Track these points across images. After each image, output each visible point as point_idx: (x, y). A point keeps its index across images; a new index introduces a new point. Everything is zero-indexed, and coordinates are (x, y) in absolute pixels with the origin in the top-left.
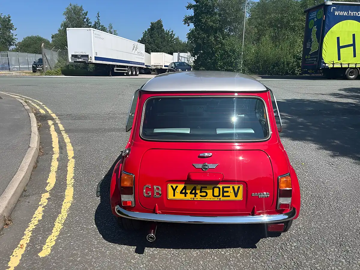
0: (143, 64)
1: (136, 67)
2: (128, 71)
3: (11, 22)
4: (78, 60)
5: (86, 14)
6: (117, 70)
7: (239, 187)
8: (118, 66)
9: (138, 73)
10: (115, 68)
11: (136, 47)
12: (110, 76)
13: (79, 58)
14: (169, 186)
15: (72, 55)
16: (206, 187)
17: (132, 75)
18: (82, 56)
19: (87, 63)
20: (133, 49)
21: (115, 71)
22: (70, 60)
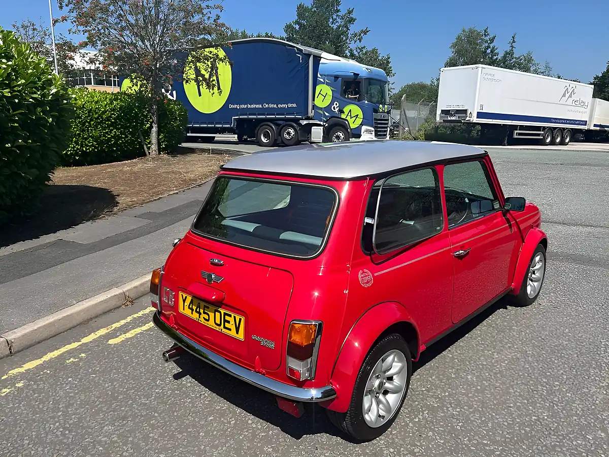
0: (585, 123)
1: (564, 129)
2: (544, 137)
3: (390, 65)
4: (449, 119)
5: (492, 40)
6: (520, 134)
7: (240, 319)
8: (522, 128)
9: (567, 140)
10: (516, 132)
11: (570, 90)
12: (505, 145)
13: (451, 115)
14: (180, 293)
15: (442, 110)
16: (208, 308)
17: (553, 143)
18: (458, 112)
19: (464, 123)
20: (564, 95)
21: (515, 137)
22: (438, 119)
